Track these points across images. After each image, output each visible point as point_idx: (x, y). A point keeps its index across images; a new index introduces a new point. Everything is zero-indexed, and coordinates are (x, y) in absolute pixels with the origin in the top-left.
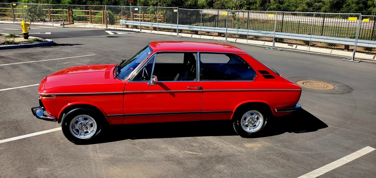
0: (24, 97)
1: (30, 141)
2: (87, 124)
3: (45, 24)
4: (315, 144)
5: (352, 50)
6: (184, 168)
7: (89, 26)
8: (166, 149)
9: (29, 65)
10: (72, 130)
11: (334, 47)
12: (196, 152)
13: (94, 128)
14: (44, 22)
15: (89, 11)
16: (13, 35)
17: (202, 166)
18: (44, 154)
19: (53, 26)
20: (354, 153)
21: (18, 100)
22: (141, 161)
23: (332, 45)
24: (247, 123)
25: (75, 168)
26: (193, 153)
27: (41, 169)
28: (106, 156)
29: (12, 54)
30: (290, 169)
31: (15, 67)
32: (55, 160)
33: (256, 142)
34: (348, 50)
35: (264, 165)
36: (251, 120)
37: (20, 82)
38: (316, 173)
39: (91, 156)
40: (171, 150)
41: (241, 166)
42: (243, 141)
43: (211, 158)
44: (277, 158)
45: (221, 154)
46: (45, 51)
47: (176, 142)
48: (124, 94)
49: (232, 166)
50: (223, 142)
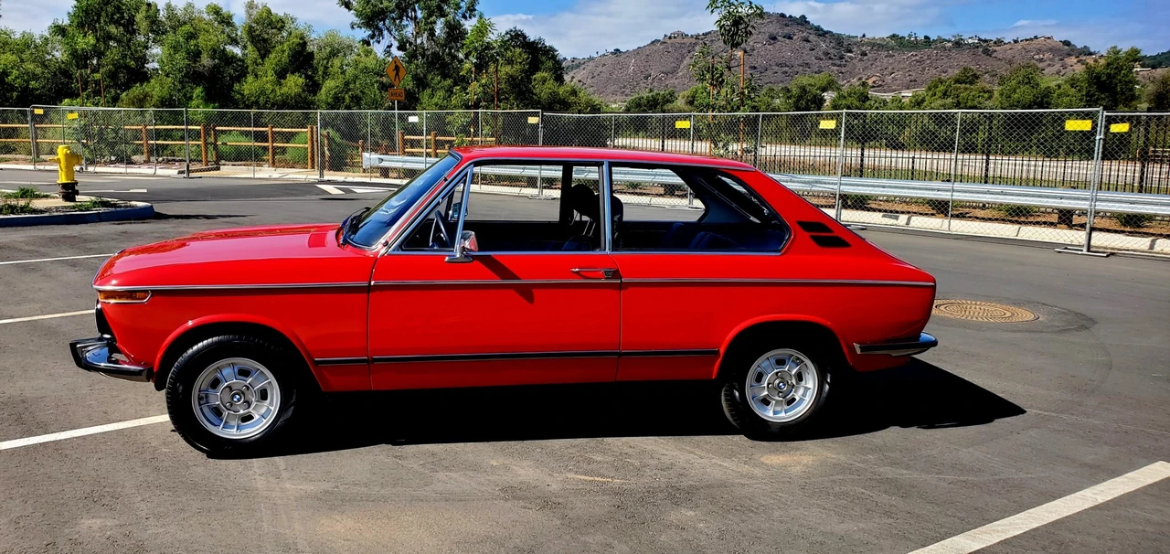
0: (52, 341)
1: (60, 452)
2: (248, 388)
3: (129, 170)
4: (989, 456)
5: (1083, 226)
6: (564, 517)
7: (266, 173)
8: (507, 468)
9: (73, 264)
10: (198, 408)
11: (1027, 218)
12: (603, 476)
13: (271, 404)
14: (127, 164)
15: (267, 129)
16: (28, 191)
17: (623, 512)
18: (104, 484)
19: (154, 175)
20: (1118, 479)
21: (31, 348)
22: (422, 500)
23: (1017, 215)
24: (766, 393)
25: (203, 520)
26: (592, 478)
27: (94, 521)
28: (310, 488)
29: (23, 239)
30: (912, 521)
31: (26, 269)
32: (140, 499)
33: (798, 453)
34: (1071, 226)
35: (825, 509)
36: (777, 381)
37: (41, 305)
38: (998, 531)
39: (259, 486)
40: (522, 472)
41: (752, 511)
42: (753, 450)
43: (651, 492)
44: (868, 492)
45: (685, 483)
46: (126, 232)
47: (539, 450)
48: (369, 289)
49: (720, 512)
50: (690, 452)
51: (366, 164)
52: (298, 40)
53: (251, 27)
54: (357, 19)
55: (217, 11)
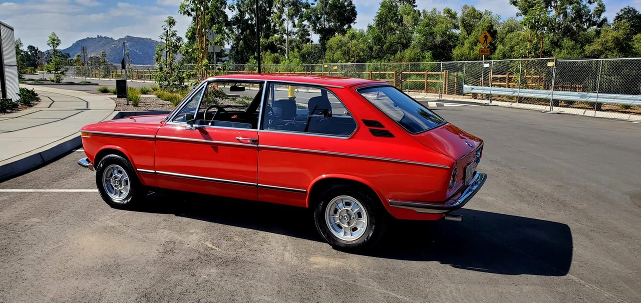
2: (120, 178)
15: (425, 73)
24: (339, 221)
26: (212, 246)
33: (340, 259)
36: (344, 215)
48: (156, 139)
51: (465, 91)
52: (488, 24)
53: (463, 19)
54: (519, 11)
55: (448, 12)
